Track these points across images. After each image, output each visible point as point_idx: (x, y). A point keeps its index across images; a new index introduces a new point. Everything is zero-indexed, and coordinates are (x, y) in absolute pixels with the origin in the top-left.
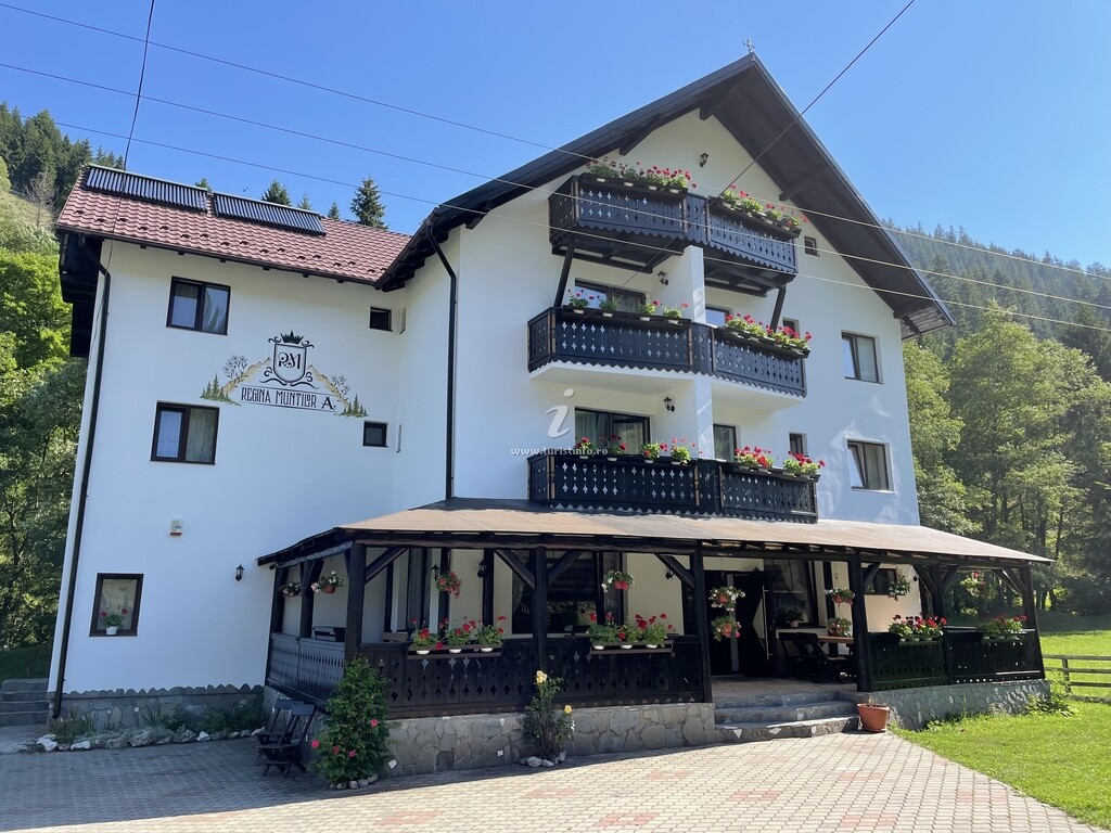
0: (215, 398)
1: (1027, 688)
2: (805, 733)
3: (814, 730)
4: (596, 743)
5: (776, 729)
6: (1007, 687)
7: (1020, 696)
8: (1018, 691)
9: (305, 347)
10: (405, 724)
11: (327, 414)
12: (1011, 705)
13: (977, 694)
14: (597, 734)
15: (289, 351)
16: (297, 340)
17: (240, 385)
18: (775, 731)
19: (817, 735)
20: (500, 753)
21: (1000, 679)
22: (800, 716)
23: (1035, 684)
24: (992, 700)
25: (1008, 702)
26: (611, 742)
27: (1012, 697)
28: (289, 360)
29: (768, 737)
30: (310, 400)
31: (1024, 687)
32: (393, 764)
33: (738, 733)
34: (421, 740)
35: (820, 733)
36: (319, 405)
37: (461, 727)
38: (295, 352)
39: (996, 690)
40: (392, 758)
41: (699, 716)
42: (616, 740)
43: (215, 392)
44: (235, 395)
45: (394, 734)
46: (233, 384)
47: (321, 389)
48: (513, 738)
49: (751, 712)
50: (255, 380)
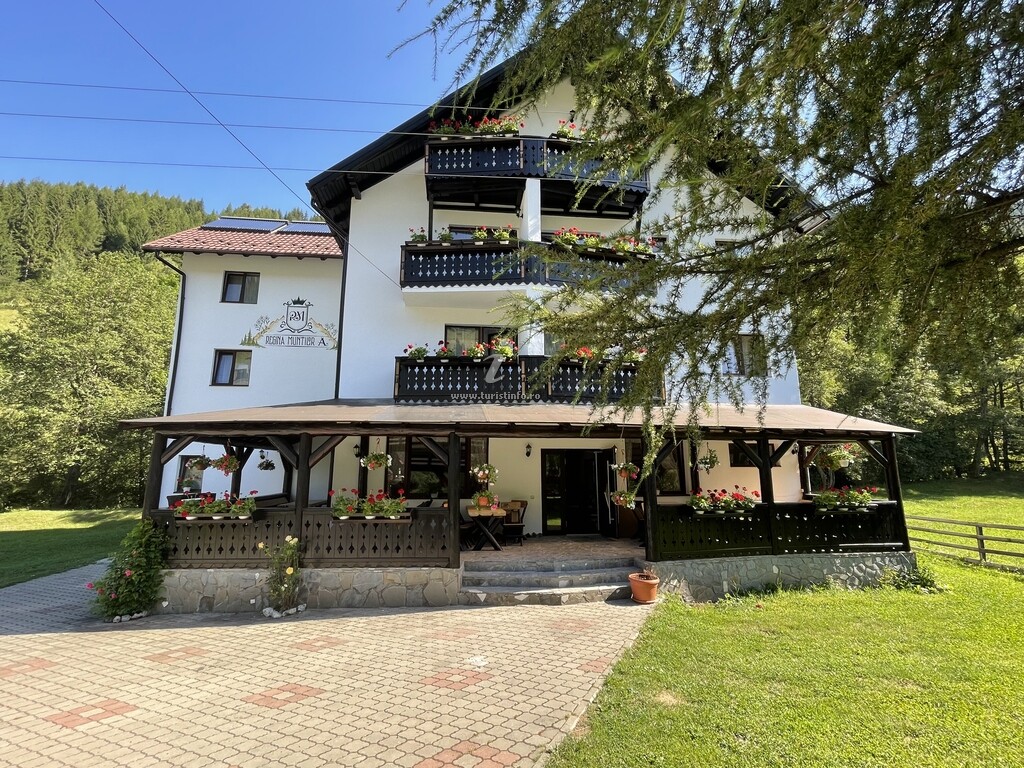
0: (249, 344)
1: (883, 560)
2: (555, 601)
3: (564, 599)
4: (339, 599)
5: (522, 595)
6: (854, 559)
7: (872, 568)
8: (869, 563)
9: (307, 306)
10: (178, 573)
11: (322, 349)
12: (859, 577)
13: (812, 565)
14: (340, 591)
15: (296, 309)
16: (302, 302)
17: (265, 335)
18: (522, 598)
19: (568, 603)
20: (253, 601)
21: (846, 550)
22: (561, 583)
23: (894, 556)
24: (831, 572)
25: (854, 573)
26: (353, 599)
27: (860, 569)
28: (297, 316)
29: (513, 602)
30: (310, 341)
31: (878, 559)
32: (165, 604)
33: (482, 597)
34: (189, 586)
35: (573, 600)
36: (316, 344)
37: (221, 579)
38: (300, 310)
39: (838, 561)
40: (164, 599)
41: (441, 579)
42: (358, 597)
43: (250, 341)
44: (261, 341)
45: (167, 580)
46: (260, 335)
47: (318, 333)
48: (265, 591)
49: (510, 576)
50: (274, 331)
